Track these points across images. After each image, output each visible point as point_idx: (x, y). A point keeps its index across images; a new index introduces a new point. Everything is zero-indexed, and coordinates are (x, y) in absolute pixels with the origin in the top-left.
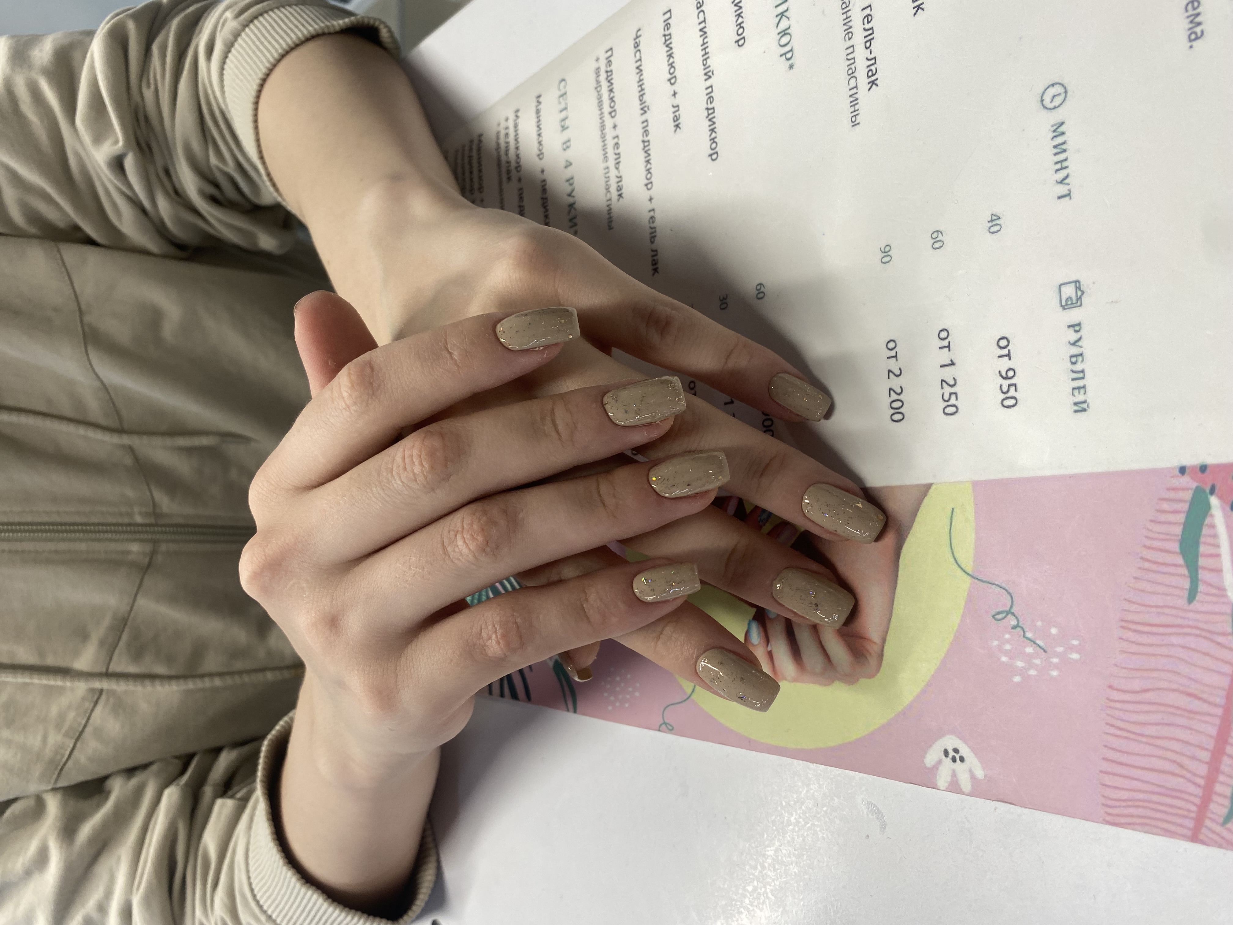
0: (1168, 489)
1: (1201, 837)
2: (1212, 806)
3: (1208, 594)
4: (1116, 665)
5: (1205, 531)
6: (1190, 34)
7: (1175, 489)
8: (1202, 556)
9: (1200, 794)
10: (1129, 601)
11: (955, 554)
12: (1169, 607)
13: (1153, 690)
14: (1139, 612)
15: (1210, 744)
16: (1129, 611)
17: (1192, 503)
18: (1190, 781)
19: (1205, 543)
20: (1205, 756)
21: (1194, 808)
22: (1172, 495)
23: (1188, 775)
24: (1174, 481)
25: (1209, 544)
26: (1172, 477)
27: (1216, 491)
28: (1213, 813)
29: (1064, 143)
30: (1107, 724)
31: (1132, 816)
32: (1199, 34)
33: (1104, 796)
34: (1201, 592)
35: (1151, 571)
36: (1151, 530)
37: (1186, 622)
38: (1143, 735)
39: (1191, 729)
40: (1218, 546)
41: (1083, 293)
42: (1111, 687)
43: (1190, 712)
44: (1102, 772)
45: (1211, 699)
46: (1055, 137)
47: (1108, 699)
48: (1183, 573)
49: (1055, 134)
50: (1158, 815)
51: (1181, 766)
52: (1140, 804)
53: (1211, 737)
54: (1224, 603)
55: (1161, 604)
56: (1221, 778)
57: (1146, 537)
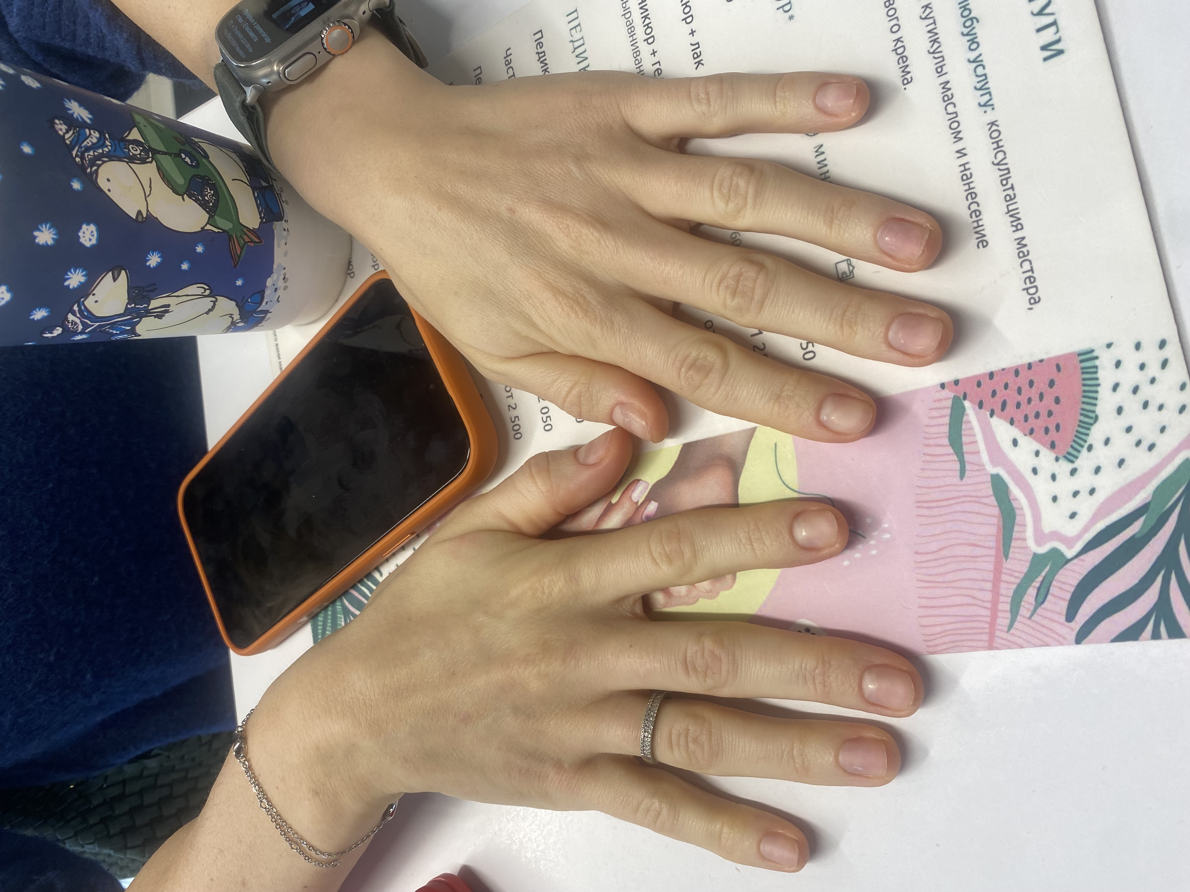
0: (935, 401)
1: (995, 645)
2: (999, 621)
3: (972, 471)
4: (917, 536)
5: (964, 426)
6: (904, 80)
7: (939, 400)
8: (964, 444)
9: (990, 614)
10: (919, 487)
11: (784, 478)
12: (948, 485)
13: (946, 547)
14: (928, 493)
15: (990, 576)
16: (921, 494)
17: (952, 409)
18: (980, 606)
19: (965, 435)
20: (989, 586)
21: (987, 626)
22: (938, 405)
23: (979, 603)
24: (938, 395)
25: (968, 435)
26: (936, 392)
27: (967, 397)
28: (1000, 625)
29: (825, 160)
30: (918, 580)
31: (946, 643)
32: (910, 80)
33: (923, 635)
34: (968, 470)
35: (932, 462)
36: (927, 433)
37: (961, 494)
38: (944, 582)
39: (976, 569)
40: (975, 435)
41: (854, 267)
42: (916, 553)
43: (973, 557)
44: (920, 617)
45: (987, 545)
46: (817, 156)
47: (916, 562)
48: (954, 459)
49: (817, 154)
50: (964, 637)
51: (974, 598)
52: (950, 632)
53: (991, 571)
54: (985, 475)
55: (942, 485)
56: (1002, 599)
57: (925, 438)
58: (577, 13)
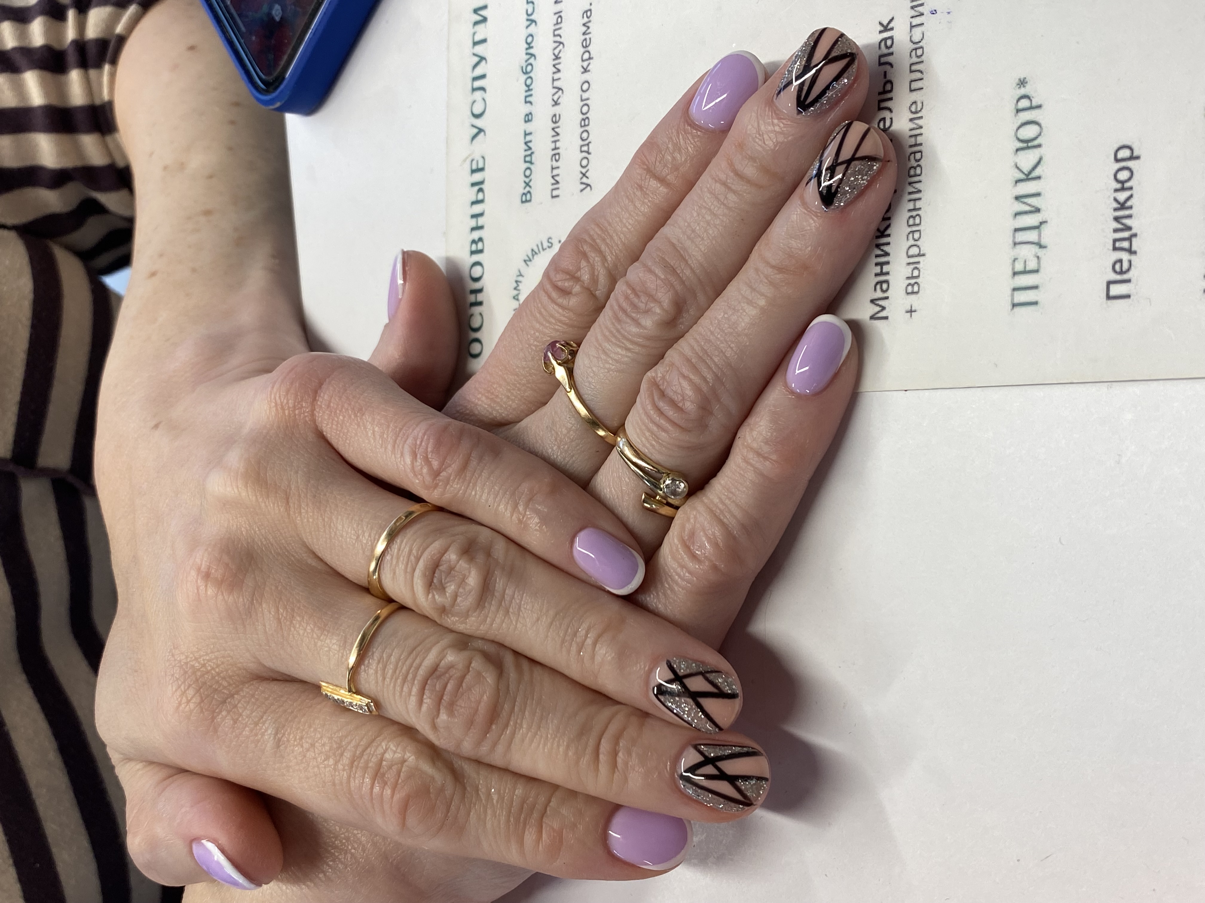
58: (1013, 299)
